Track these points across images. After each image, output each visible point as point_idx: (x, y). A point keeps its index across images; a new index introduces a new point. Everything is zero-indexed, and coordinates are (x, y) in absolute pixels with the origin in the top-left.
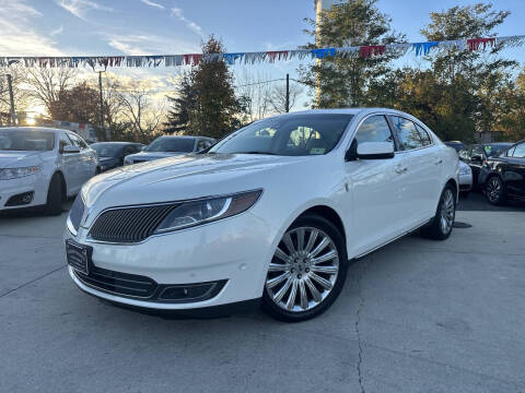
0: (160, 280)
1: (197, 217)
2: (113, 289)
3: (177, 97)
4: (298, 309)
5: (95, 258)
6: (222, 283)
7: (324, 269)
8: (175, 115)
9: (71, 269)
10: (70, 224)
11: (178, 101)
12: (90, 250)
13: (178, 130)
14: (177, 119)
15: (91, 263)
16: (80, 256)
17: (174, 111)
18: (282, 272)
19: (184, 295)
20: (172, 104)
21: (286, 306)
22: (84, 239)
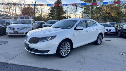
0: (39, 50)
1: (45, 40)
2: (32, 51)
3: (50, 9)
4: (64, 55)
5: (29, 46)
6: (49, 51)
7: (68, 49)
8: (50, 13)
9: (25, 47)
10: (25, 40)
11: (50, 10)
12: (28, 44)
13: (50, 17)
14: (50, 14)
15: (28, 47)
16: (27, 45)
17: (49, 13)
18: (62, 49)
19: (43, 52)
20: (49, 11)
21: (63, 55)
22: (27, 43)
